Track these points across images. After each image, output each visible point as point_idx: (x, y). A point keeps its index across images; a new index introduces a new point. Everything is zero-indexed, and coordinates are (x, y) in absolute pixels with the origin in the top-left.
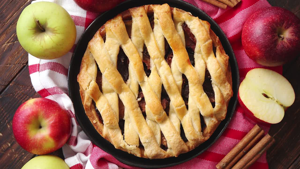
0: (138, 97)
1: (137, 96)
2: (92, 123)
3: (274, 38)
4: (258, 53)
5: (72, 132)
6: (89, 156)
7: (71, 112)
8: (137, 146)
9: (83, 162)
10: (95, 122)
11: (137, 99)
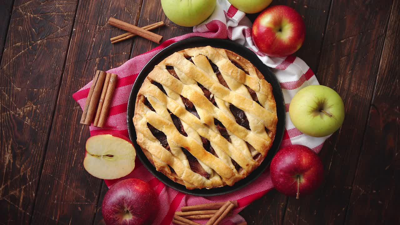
0: (213, 97)
1: (215, 98)
2: (240, 56)
3: (131, 207)
4: (137, 188)
5: (252, 39)
6: (227, 28)
7: (260, 55)
8: (193, 57)
9: (230, 20)
10: (238, 58)
11: (213, 95)
